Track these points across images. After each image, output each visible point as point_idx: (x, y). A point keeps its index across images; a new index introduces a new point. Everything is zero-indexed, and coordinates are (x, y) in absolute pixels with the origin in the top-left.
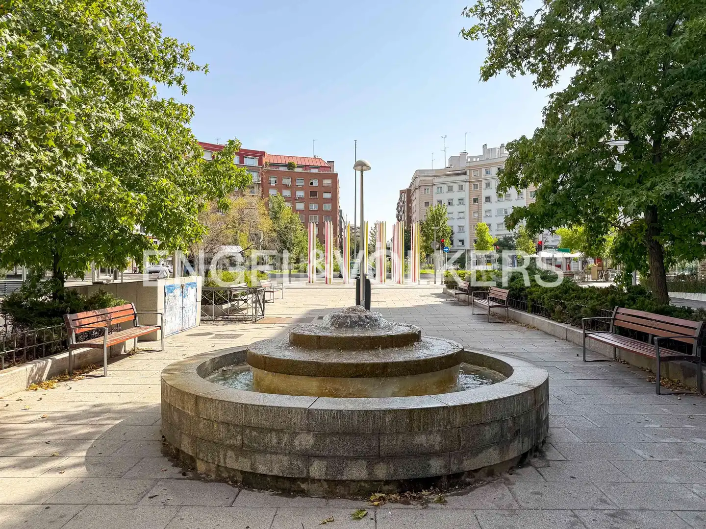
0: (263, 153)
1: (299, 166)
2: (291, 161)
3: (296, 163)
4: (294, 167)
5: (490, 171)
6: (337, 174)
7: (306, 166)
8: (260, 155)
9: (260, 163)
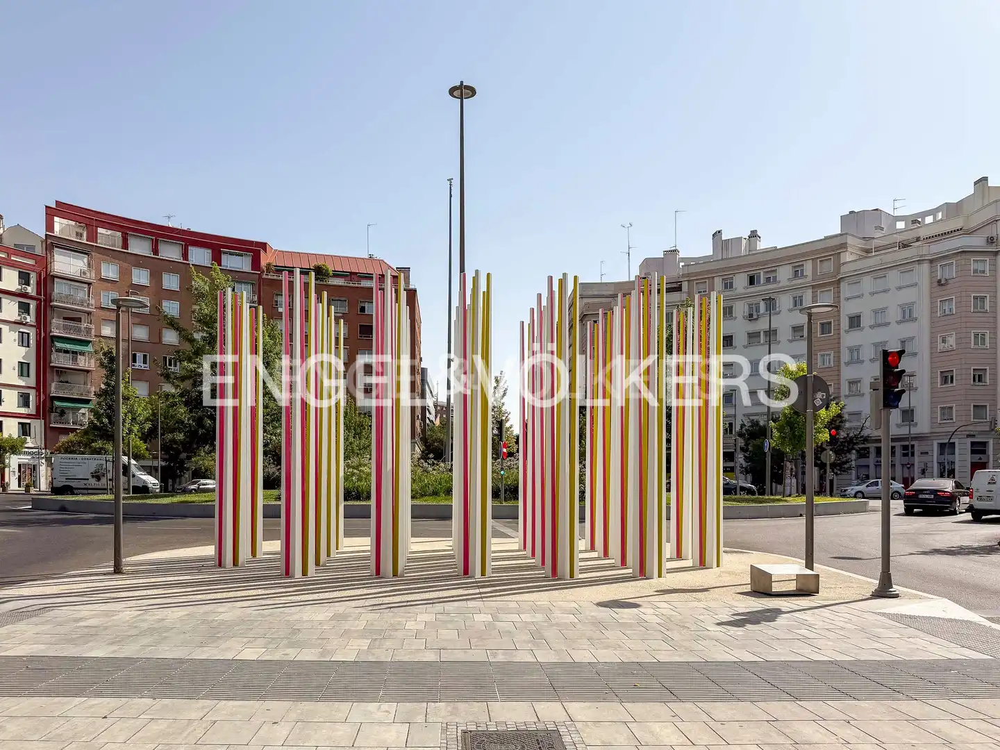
0: (264, 246)
1: (337, 275)
2: (320, 263)
3: (331, 269)
4: (327, 275)
5: (731, 284)
6: (415, 291)
7: (351, 273)
8: (255, 249)
9: (256, 263)
